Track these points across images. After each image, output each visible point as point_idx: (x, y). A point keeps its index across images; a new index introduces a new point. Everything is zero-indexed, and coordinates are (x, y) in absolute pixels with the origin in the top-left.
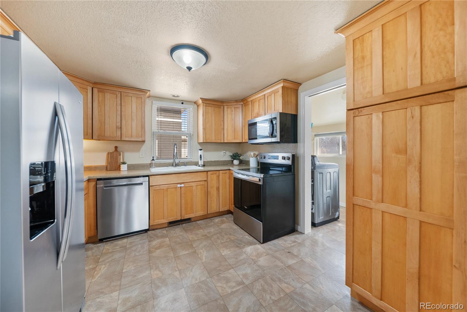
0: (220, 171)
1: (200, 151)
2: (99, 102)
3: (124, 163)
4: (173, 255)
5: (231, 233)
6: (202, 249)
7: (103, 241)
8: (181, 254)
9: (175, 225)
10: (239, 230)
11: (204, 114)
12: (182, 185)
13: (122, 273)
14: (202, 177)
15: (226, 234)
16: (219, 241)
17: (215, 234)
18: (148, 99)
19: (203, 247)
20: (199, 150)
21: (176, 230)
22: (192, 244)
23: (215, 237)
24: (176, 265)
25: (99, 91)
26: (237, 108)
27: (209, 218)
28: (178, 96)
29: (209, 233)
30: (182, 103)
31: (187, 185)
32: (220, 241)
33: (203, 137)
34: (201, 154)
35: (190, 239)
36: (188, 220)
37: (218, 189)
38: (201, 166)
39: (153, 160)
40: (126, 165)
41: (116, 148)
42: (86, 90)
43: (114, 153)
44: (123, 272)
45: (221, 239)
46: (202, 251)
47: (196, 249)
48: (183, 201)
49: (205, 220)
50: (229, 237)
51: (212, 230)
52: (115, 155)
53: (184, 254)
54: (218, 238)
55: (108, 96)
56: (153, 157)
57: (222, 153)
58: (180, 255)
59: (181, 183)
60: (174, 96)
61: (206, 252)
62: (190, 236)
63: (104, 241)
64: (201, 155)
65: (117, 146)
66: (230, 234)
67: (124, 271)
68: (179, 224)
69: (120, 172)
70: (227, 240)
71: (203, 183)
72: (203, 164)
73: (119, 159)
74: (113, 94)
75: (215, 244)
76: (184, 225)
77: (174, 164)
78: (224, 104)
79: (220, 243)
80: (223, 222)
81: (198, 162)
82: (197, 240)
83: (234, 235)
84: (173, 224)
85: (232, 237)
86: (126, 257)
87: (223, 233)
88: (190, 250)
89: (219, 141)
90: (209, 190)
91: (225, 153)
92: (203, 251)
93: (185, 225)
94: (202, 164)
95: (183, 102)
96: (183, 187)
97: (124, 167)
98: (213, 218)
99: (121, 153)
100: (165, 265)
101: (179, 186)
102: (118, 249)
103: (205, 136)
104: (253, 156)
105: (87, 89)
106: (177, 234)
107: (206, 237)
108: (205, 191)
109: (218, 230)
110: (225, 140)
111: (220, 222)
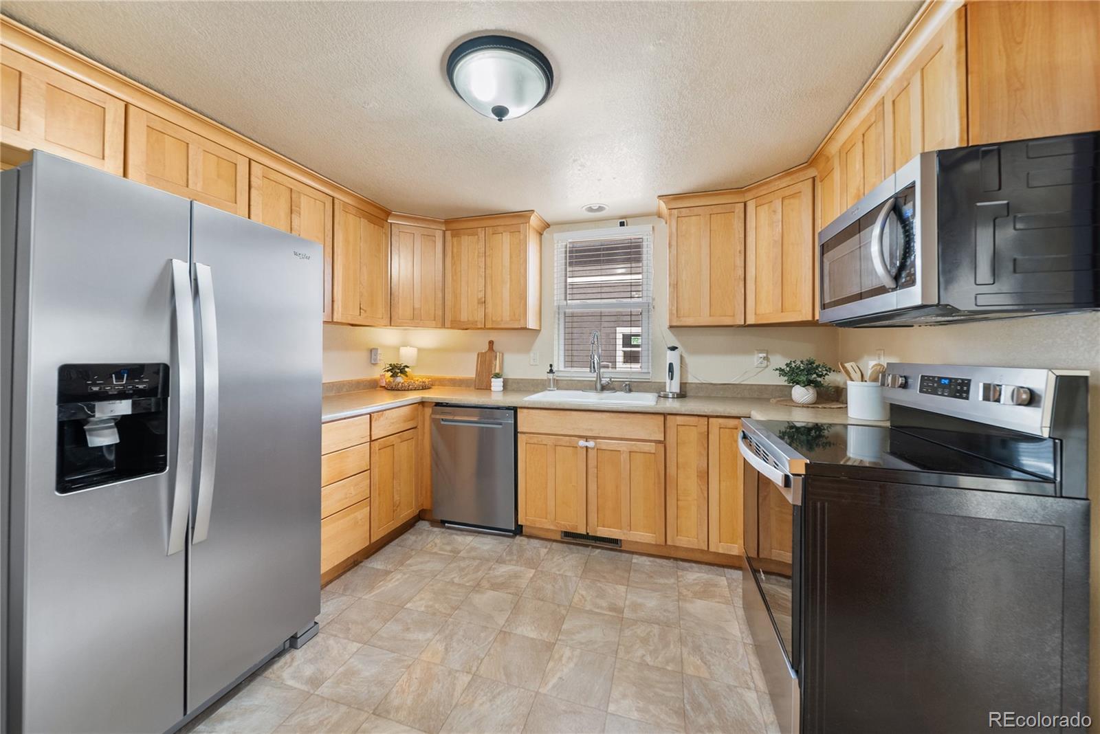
0: (711, 420)
1: (669, 352)
2: (453, 257)
3: (497, 376)
4: (503, 622)
5: (705, 645)
6: (573, 648)
7: (444, 524)
8: (519, 631)
9: (574, 544)
10: (741, 651)
11: (674, 243)
12: (591, 444)
13: (403, 607)
14: (652, 430)
15: (681, 641)
16: (640, 652)
17: (648, 622)
18: (547, 233)
19: (582, 644)
20: (669, 348)
21: (567, 558)
22: (565, 618)
23: (641, 630)
24: (483, 656)
25: (453, 236)
26: (793, 196)
27: (676, 559)
28: (600, 209)
29: (635, 607)
30: (622, 224)
31: (604, 444)
32: (644, 655)
33: (671, 311)
34: (670, 362)
35: (576, 599)
36: (612, 544)
37: (705, 476)
38: (671, 395)
39: (551, 371)
40: (501, 380)
41: (491, 343)
42: (434, 238)
43: (487, 354)
44: (405, 607)
45: (651, 648)
46: (567, 652)
47: (563, 638)
48: (593, 487)
49: (658, 560)
50: (685, 656)
51: (651, 602)
52: (487, 358)
53: (524, 637)
54: (645, 641)
55: (466, 240)
56: (551, 366)
57: (757, 358)
58: (514, 632)
59: (587, 438)
60: (590, 210)
61: (576, 665)
62: (582, 593)
63: (446, 525)
64: (671, 365)
65: (493, 339)
66: (697, 649)
67: (408, 605)
68: (587, 546)
69: (490, 395)
70: (667, 663)
71: (650, 447)
72: (678, 391)
73: (493, 368)
74: (472, 235)
75: (621, 654)
76: (598, 551)
77: (599, 386)
78: (746, 195)
79: (638, 661)
80: (706, 592)
81: (665, 383)
82: (590, 612)
83: (709, 657)
84: (572, 538)
85: (693, 665)
86: (437, 578)
87: (677, 631)
88: (545, 635)
89: (728, 321)
90: (672, 470)
91: (766, 359)
92: (569, 658)
93: (599, 553)
94: (676, 389)
95: (622, 220)
96: (593, 448)
97: (497, 384)
98: (686, 565)
99: (498, 354)
100: (467, 640)
101: (582, 443)
102: (445, 551)
103: (675, 308)
104: (867, 377)
105: (435, 236)
106: (559, 570)
107: (617, 619)
108: (659, 474)
109: (669, 612)
110: (748, 317)
111: (697, 588)
